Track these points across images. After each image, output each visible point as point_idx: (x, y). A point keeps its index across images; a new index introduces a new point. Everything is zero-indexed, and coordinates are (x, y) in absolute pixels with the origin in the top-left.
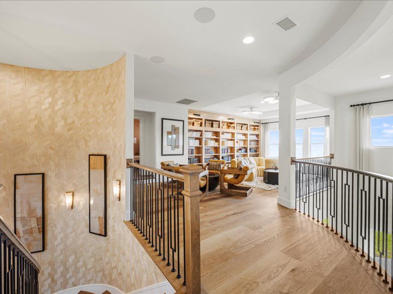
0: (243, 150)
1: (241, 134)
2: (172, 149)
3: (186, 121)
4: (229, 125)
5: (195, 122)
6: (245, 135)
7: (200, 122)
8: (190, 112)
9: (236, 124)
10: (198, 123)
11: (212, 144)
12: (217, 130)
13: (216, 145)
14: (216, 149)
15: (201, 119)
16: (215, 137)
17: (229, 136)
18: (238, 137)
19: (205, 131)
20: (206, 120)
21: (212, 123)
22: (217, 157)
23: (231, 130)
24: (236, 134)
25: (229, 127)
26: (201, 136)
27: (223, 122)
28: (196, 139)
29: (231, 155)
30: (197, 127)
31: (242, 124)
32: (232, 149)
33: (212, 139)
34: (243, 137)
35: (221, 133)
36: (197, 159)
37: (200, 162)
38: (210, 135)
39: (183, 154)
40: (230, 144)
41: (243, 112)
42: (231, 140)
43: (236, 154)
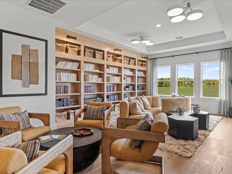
0: (131, 87)
1: (128, 69)
2: (24, 86)
4: (116, 57)
5: (69, 48)
6: (133, 70)
7: (77, 49)
8: (58, 31)
9: (123, 57)
10: (75, 51)
11: (94, 79)
12: (101, 62)
13: (100, 81)
14: (100, 86)
15: (79, 46)
16: (98, 71)
17: (115, 71)
18: (126, 72)
19: (85, 62)
20: (85, 47)
21: (94, 52)
22: (101, 96)
23: (117, 64)
24: (123, 69)
25: (115, 60)
26: (79, 67)
27: (108, 53)
28: (73, 72)
29: (118, 94)
30: (72, 55)
31: (130, 58)
32: (119, 86)
33: (94, 73)
34: (131, 74)
35: (105, 67)
36: (73, 100)
37: (77, 104)
38: (91, 68)
39: (46, 94)
40: (116, 80)
41: (132, 40)
42: (117, 75)
43: (123, 92)
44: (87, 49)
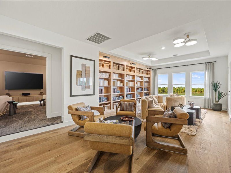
0: (140, 89)
1: (139, 76)
2: (83, 90)
3: (97, 63)
4: (131, 69)
5: (105, 64)
6: (141, 77)
7: (108, 65)
8: (100, 54)
9: (136, 68)
10: (107, 66)
11: (119, 84)
12: (122, 72)
13: (121, 85)
14: (121, 89)
15: (110, 62)
16: (120, 79)
17: (130, 78)
18: (137, 79)
19: (113, 73)
20: (114, 63)
21: (118, 66)
22: (122, 95)
23: (132, 73)
24: (136, 76)
26: (109, 77)
27: (127, 66)
28: (105, 79)
29: (132, 94)
30: (106, 69)
31: (140, 69)
32: (133, 88)
33: (118, 80)
34: (140, 79)
35: (125, 75)
36: (106, 98)
37: (108, 100)
38: (116, 77)
39: (94, 94)
40: (131, 84)
41: (143, 58)
42: (132, 81)
43: (136, 92)
44: (114, 64)
